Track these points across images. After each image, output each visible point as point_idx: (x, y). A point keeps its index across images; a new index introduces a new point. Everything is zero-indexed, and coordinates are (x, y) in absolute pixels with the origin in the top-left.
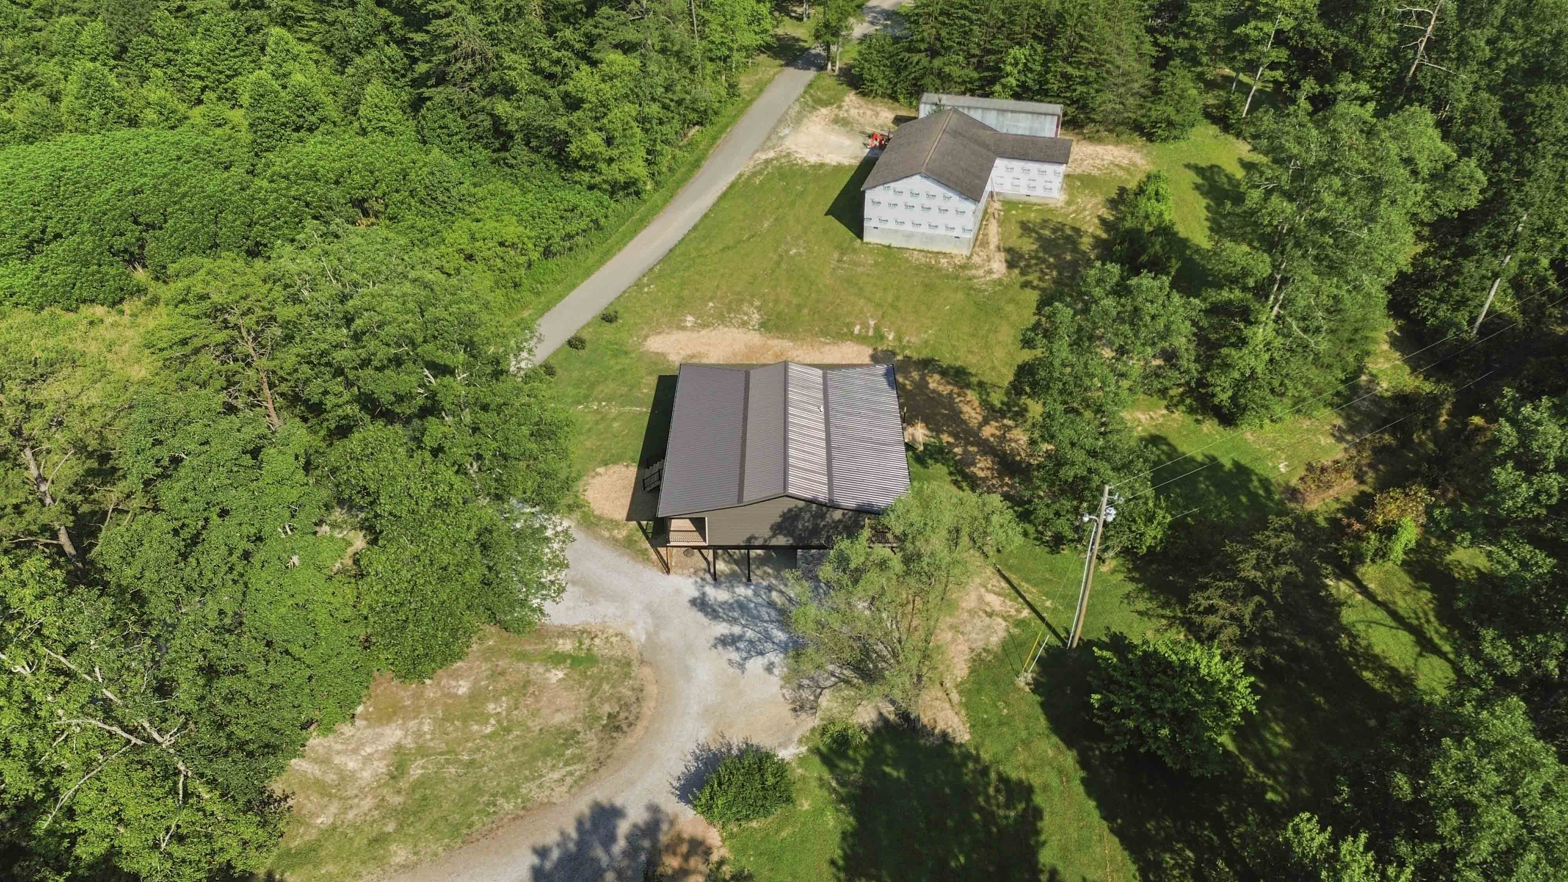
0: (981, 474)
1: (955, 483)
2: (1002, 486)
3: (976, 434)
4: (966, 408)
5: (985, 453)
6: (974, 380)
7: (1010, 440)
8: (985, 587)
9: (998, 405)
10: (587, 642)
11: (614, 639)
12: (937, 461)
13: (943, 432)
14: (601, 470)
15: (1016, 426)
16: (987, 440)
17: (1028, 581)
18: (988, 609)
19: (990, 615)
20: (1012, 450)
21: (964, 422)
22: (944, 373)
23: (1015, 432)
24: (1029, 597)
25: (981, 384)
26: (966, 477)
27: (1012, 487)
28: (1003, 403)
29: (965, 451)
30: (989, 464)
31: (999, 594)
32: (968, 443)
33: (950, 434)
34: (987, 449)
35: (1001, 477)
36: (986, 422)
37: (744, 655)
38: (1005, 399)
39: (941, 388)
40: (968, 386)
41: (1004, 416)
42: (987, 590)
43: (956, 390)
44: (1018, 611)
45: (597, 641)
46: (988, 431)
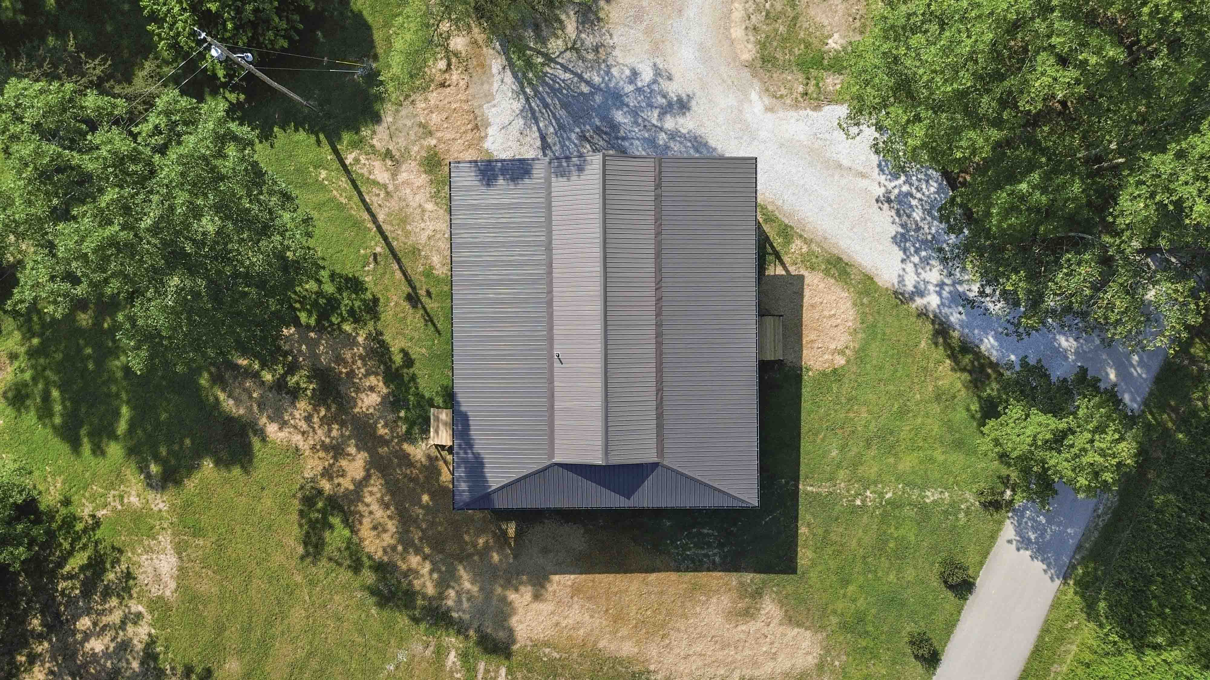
3: (375, 461)
8: (388, 193)
9: (337, 523)
10: (811, 89)
11: (783, 91)
14: (840, 361)
15: (313, 480)
16: (361, 449)
17: (340, 207)
18: (389, 163)
19: (388, 154)
24: (344, 183)
25: (356, 567)
29: (392, 425)
31: (375, 183)
37: (655, 87)
42: (385, 186)
44: (357, 160)
45: (801, 89)
46: (358, 467)
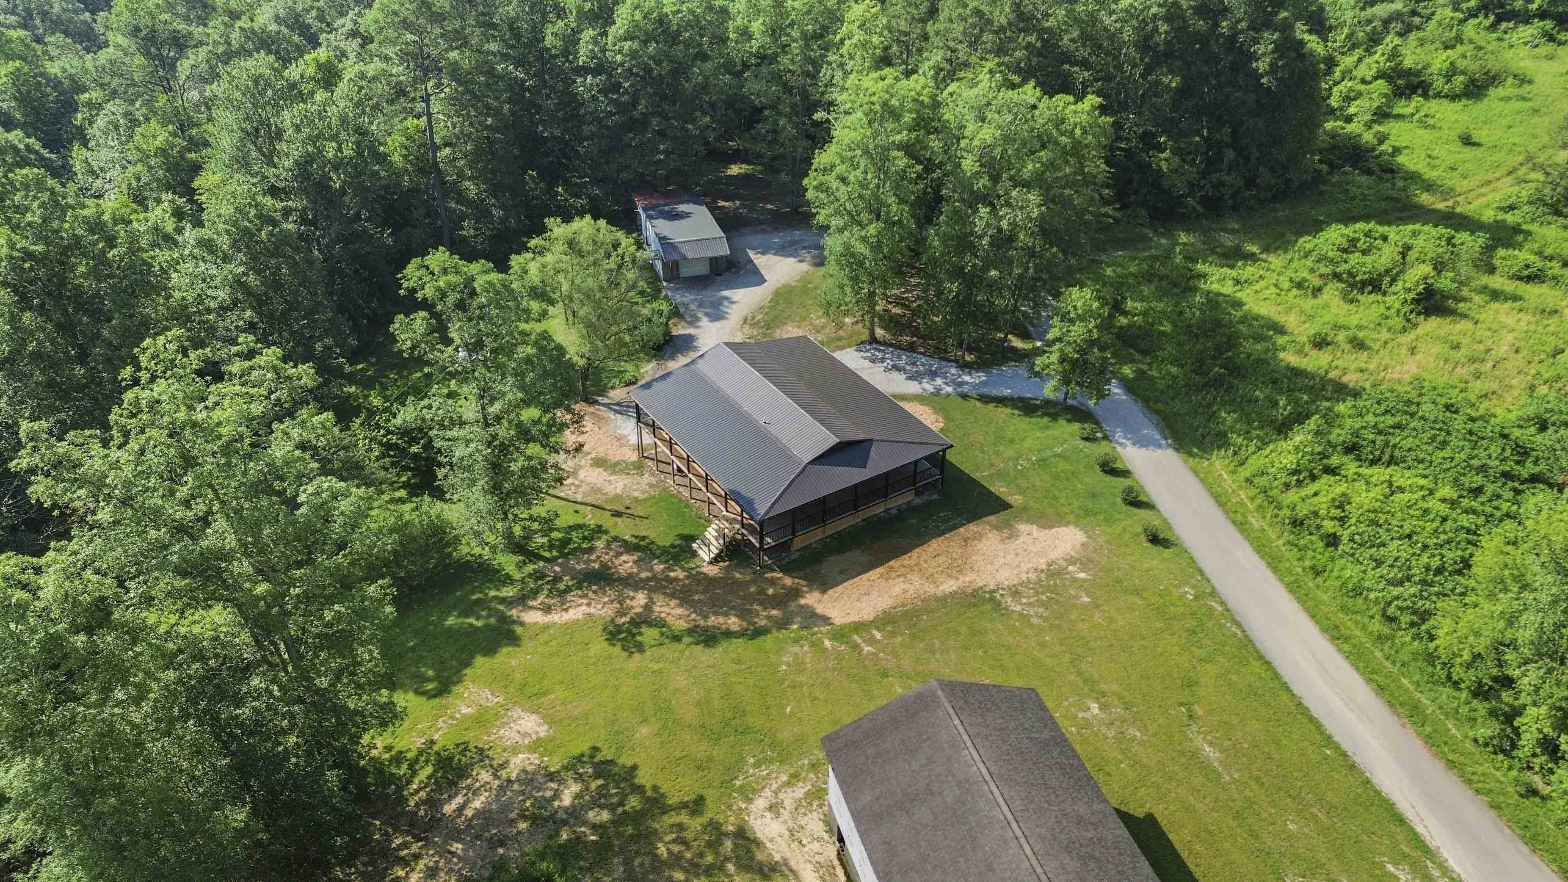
0: (624, 558)
1: (644, 538)
2: (598, 557)
3: (651, 590)
4: (680, 611)
5: (630, 575)
6: (687, 640)
7: (612, 602)
9: (644, 629)
12: (673, 546)
13: (687, 577)
16: (636, 590)
20: (604, 593)
21: (673, 596)
22: (728, 634)
23: (611, 613)
26: (637, 548)
27: (588, 562)
28: (640, 634)
29: (651, 569)
30: (621, 570)
32: (654, 578)
33: (676, 579)
34: (631, 582)
35: (604, 566)
36: (648, 607)
38: (638, 638)
39: (721, 620)
40: (691, 631)
41: (632, 622)
43: (702, 623)
46: (641, 599)
